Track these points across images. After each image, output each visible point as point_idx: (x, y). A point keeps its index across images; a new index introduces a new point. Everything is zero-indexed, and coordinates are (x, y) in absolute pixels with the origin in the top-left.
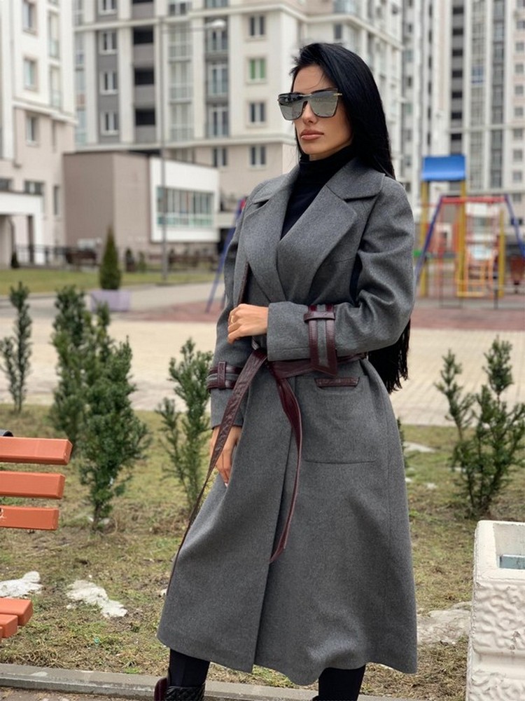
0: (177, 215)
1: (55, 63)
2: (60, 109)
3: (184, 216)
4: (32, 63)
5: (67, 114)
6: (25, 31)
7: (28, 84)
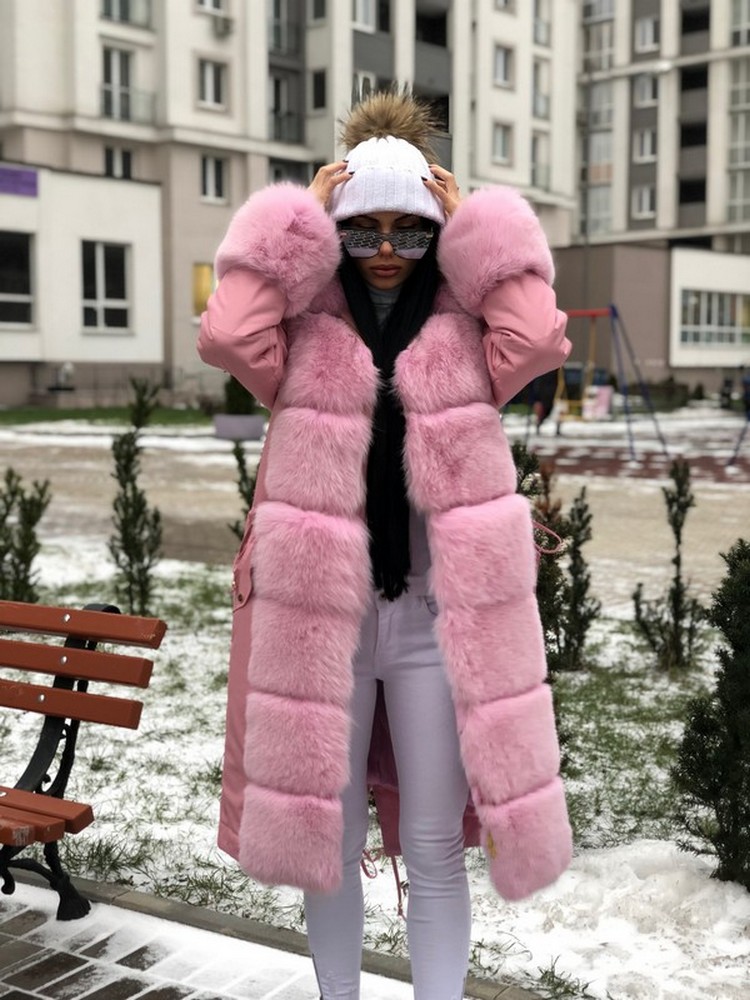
0: (714, 328)
1: (542, 125)
2: (547, 190)
3: (726, 329)
4: (504, 129)
5: (558, 194)
6: (497, 87)
7: (499, 159)
